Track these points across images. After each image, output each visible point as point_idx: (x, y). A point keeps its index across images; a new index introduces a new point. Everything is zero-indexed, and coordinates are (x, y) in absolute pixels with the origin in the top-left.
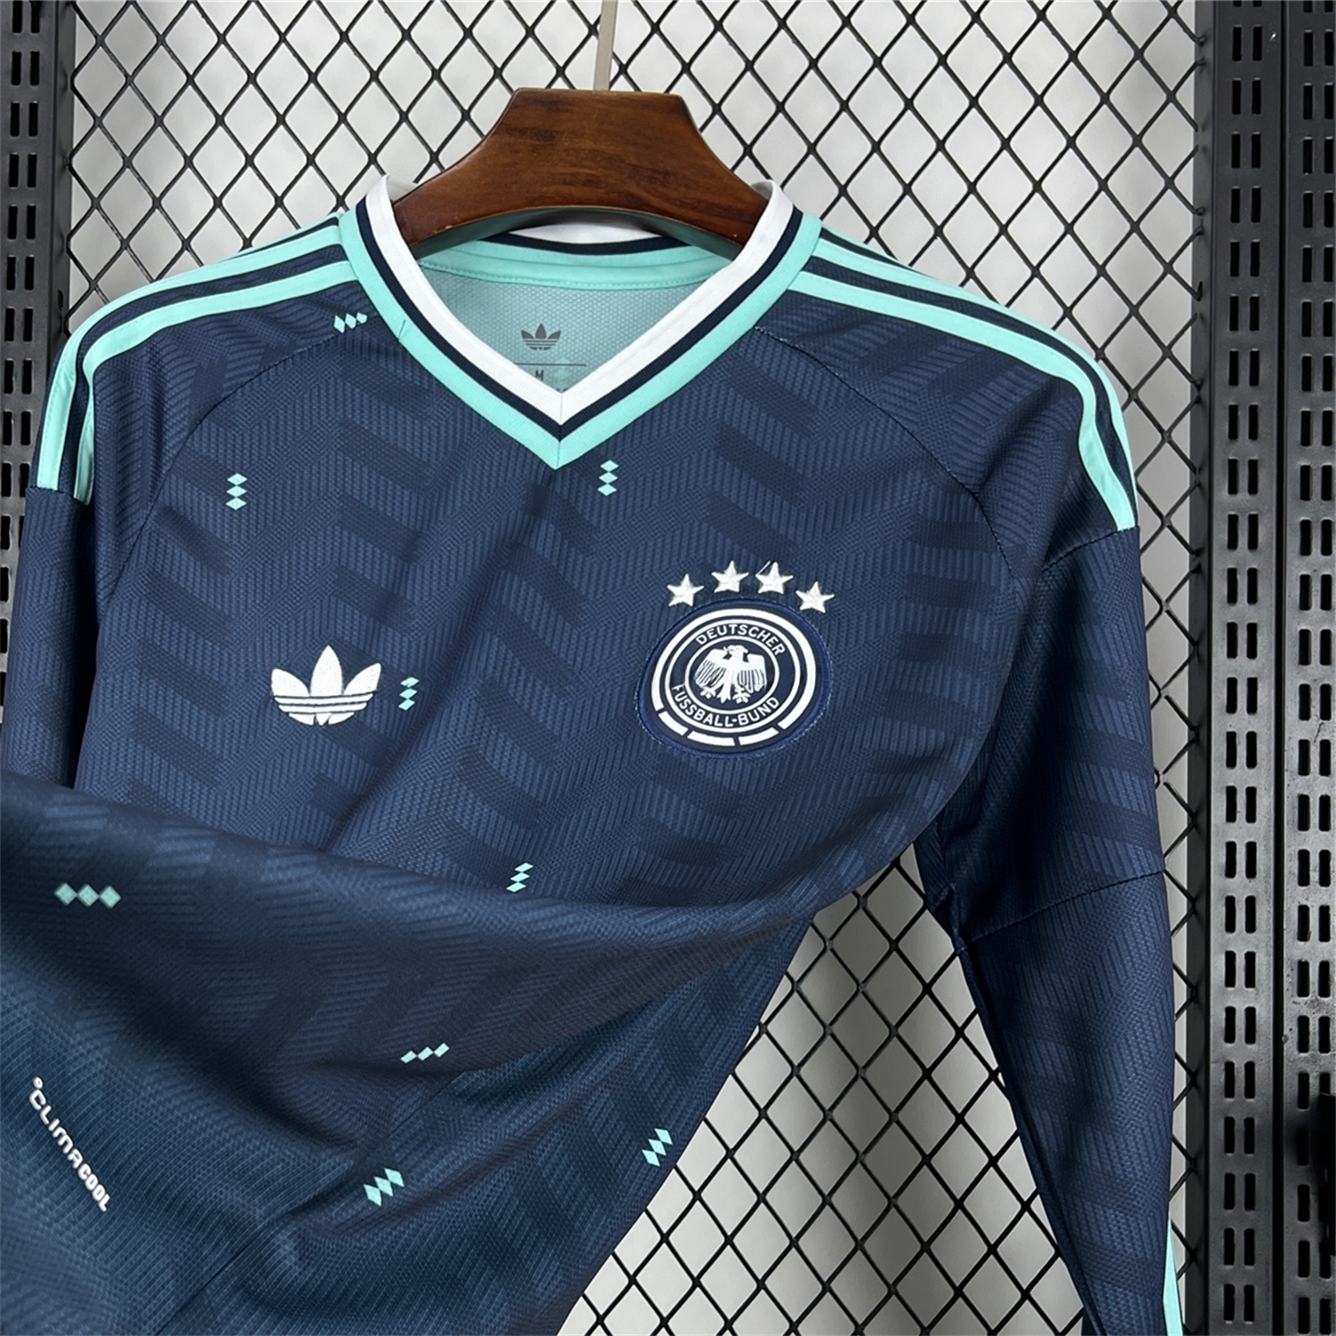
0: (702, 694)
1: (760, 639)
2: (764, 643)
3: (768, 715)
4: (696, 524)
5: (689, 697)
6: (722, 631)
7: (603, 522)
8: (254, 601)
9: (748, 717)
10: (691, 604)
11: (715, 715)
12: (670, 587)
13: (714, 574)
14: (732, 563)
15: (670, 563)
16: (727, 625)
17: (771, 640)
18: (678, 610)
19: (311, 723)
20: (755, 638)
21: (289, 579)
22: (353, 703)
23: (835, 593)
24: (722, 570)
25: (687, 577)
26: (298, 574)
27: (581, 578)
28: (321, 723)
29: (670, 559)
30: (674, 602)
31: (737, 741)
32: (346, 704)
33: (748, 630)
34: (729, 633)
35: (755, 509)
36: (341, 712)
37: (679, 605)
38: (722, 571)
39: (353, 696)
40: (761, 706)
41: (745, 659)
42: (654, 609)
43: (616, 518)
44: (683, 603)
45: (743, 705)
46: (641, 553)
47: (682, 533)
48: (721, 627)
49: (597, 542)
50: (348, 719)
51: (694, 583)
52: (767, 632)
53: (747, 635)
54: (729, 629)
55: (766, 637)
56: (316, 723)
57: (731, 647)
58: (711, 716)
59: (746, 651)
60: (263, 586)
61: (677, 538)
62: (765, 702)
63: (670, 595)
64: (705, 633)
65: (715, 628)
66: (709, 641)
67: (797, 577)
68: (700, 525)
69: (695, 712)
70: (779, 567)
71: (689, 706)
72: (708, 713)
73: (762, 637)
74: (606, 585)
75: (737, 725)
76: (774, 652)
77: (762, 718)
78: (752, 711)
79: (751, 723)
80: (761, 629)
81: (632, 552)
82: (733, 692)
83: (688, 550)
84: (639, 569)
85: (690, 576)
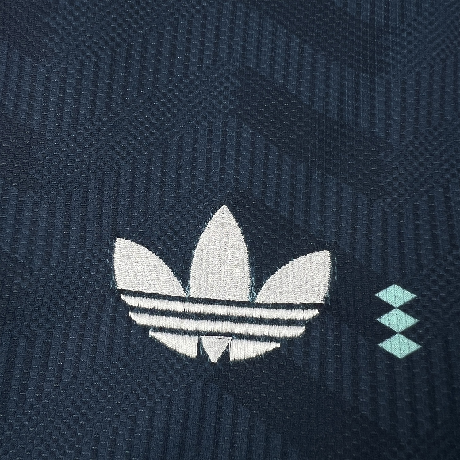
8: (92, 112)
19: (193, 353)
21: (156, 79)
22: (275, 322)
26: (171, 73)
28: (214, 357)
32: (260, 321)
36: (251, 338)
39: (276, 306)
50: (268, 355)
56: (202, 355)
60: (110, 86)
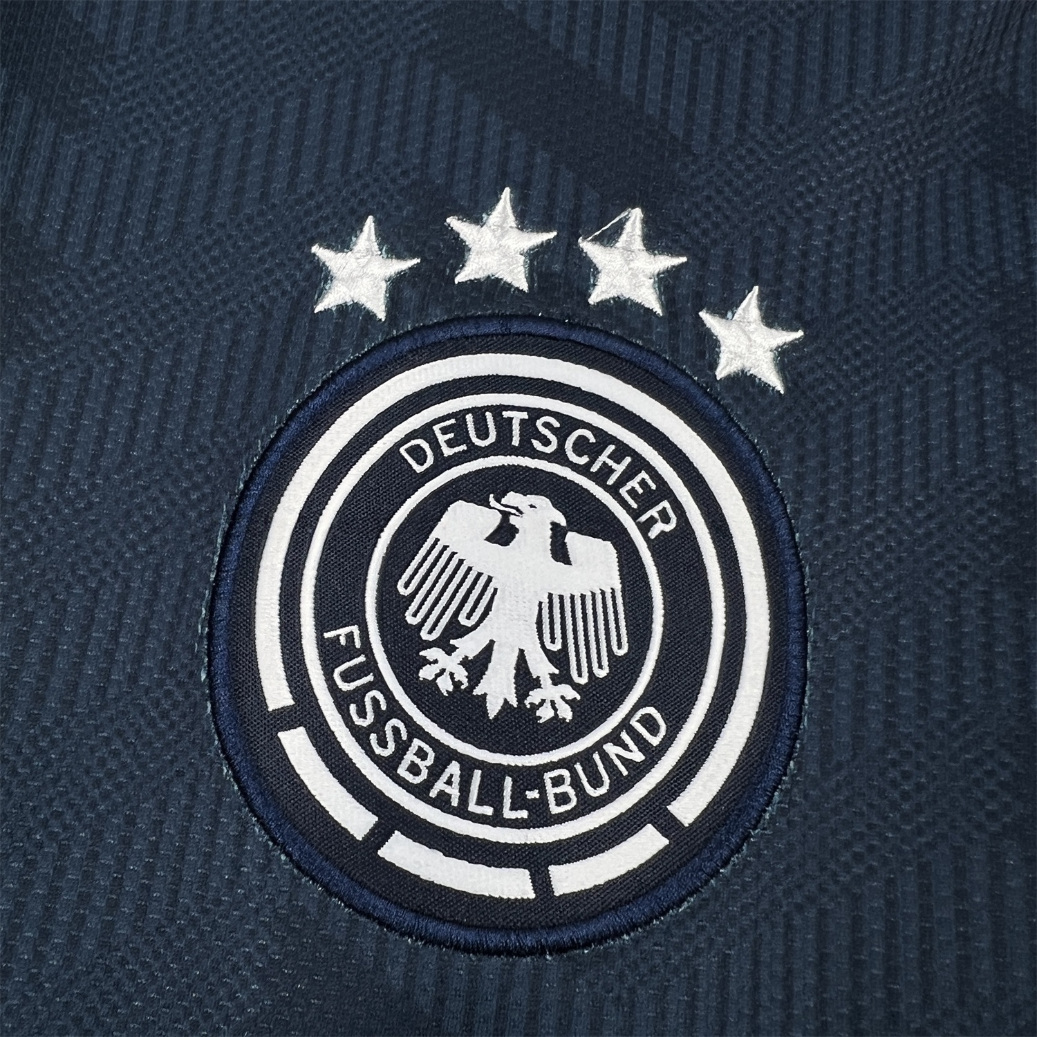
0: (426, 673)
1: (601, 477)
2: (614, 491)
3: (638, 771)
4: (402, 63)
5: (380, 684)
6: (483, 433)
7: (125, 34)
9: (576, 783)
10: (380, 311)
11: (469, 765)
12: (320, 252)
13: (453, 222)
14: (507, 193)
15: (319, 176)
16: (497, 410)
17: (634, 483)
18: (340, 327)
20: (584, 470)
23: (805, 326)
24: (476, 213)
25: (370, 223)
27: (43, 193)
29: (322, 162)
30: (329, 301)
31: (542, 882)
33: (562, 435)
34: (502, 447)
35: (570, 34)
37: (342, 309)
38: (475, 216)
40: (614, 738)
41: (560, 553)
42: (268, 315)
43: (165, 27)
44: (357, 307)
45: (558, 733)
46: (236, 141)
47: (357, 88)
48: (479, 413)
49: (105, 91)
51: (391, 244)
52: (623, 450)
53: (559, 457)
54: (504, 426)
55: (619, 468)
57: (512, 498)
58: (454, 768)
59: (563, 522)
61: (343, 101)
62: (625, 724)
63: (320, 277)
64: (426, 432)
65: (460, 415)
66: (443, 464)
67: (700, 259)
68: (412, 68)
69: (402, 748)
70: (646, 222)
71: (381, 718)
72: (445, 755)
73: (606, 471)
74: (122, 229)
75: (540, 816)
76: (645, 528)
77: (620, 786)
78: (585, 757)
79: (587, 805)
80: (604, 439)
81: (210, 134)
82: (525, 680)
83: (375, 141)
84: (228, 187)
85: (378, 223)
